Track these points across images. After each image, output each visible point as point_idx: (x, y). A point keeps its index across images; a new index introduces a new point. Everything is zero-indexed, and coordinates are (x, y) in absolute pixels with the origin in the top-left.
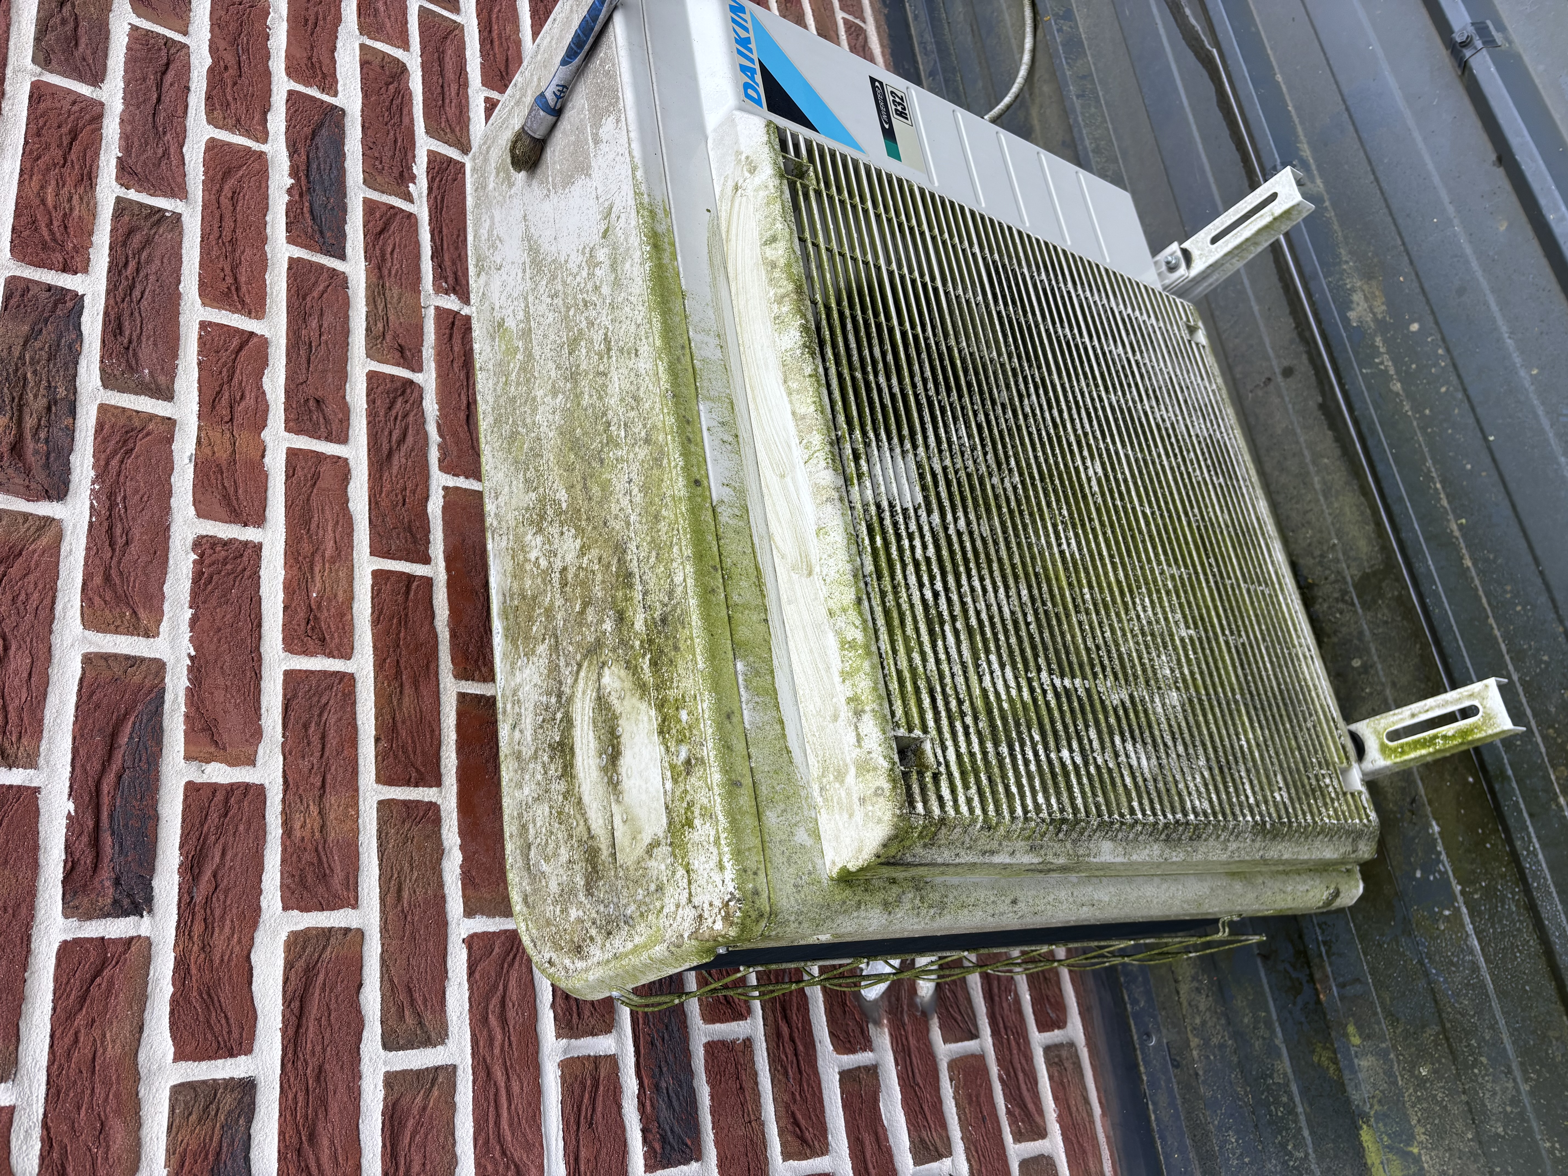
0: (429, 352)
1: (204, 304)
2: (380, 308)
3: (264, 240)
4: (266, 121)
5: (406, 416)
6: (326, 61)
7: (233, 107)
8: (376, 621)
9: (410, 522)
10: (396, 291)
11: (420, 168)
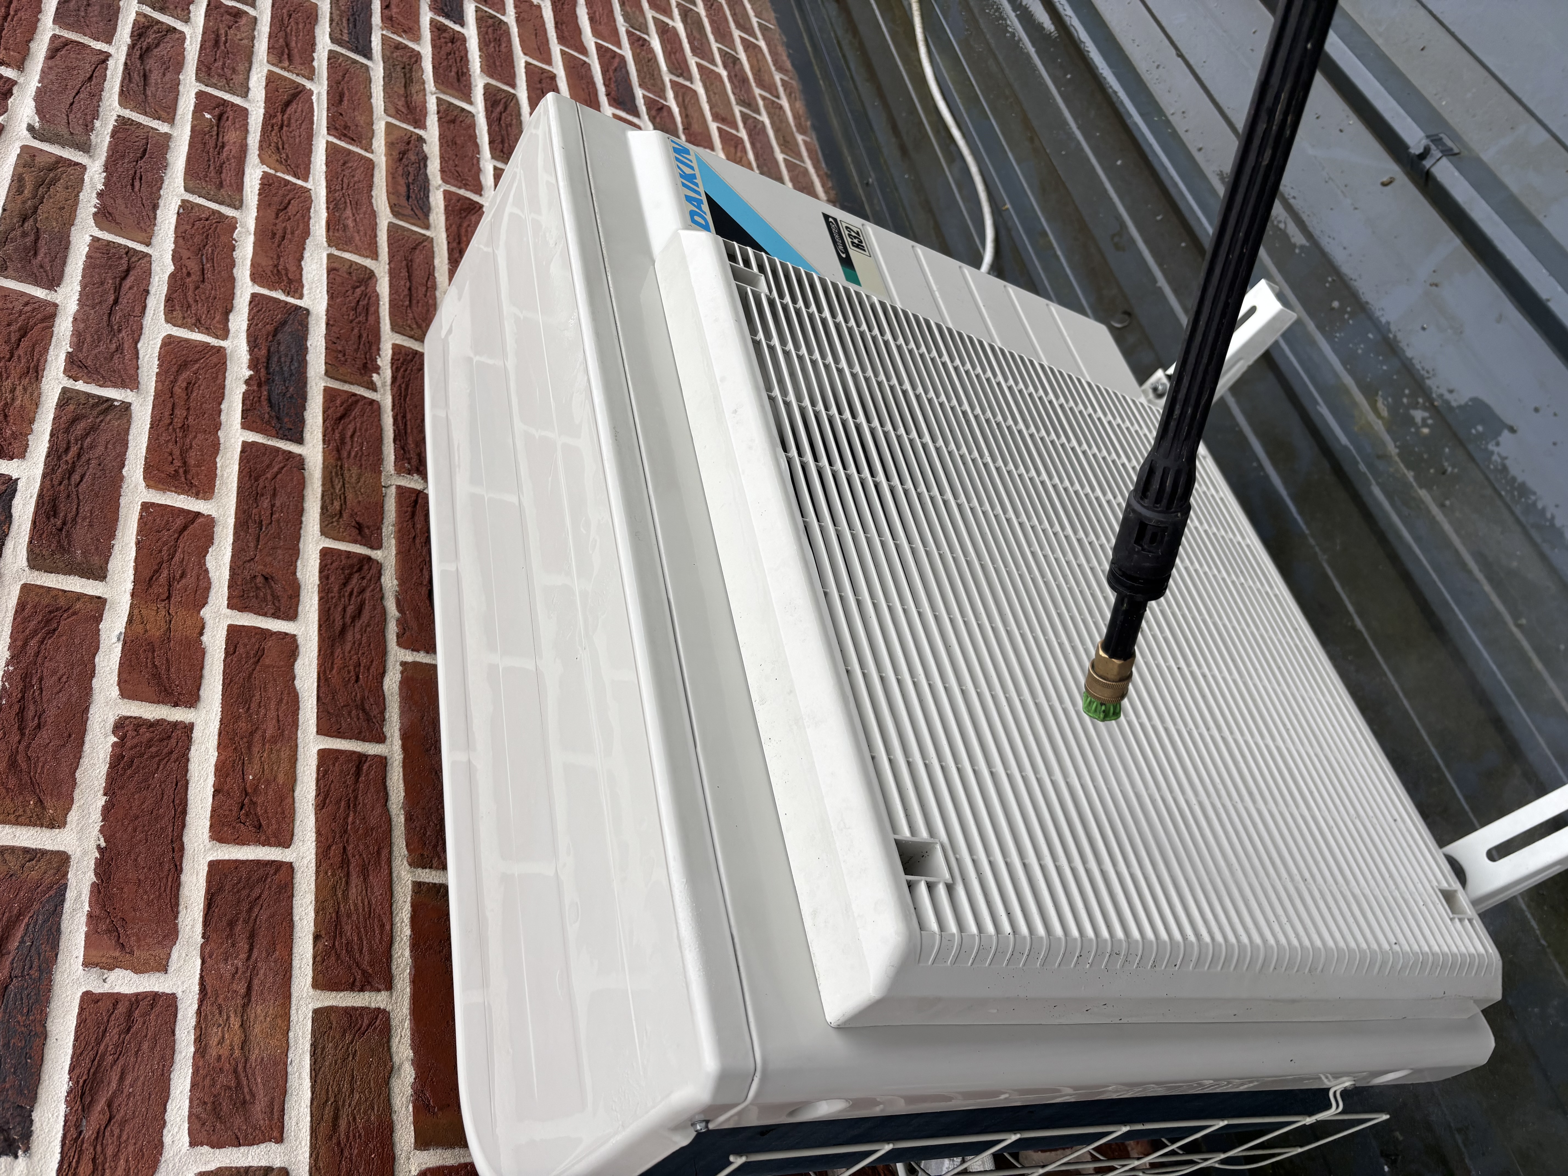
0: (389, 529)
1: (148, 486)
2: (338, 487)
3: (218, 426)
4: (227, 320)
5: (362, 591)
6: (292, 268)
7: (193, 308)
8: (320, 806)
9: (363, 699)
10: (355, 471)
11: (385, 359)
